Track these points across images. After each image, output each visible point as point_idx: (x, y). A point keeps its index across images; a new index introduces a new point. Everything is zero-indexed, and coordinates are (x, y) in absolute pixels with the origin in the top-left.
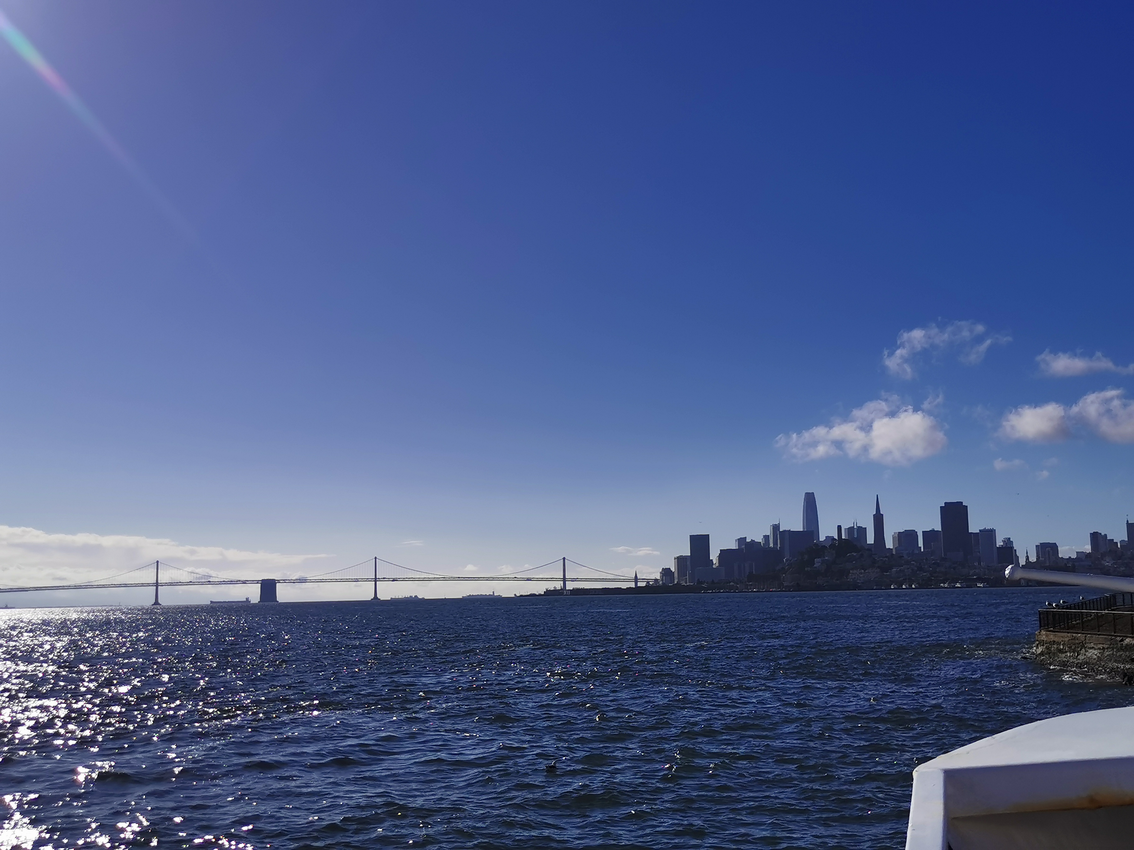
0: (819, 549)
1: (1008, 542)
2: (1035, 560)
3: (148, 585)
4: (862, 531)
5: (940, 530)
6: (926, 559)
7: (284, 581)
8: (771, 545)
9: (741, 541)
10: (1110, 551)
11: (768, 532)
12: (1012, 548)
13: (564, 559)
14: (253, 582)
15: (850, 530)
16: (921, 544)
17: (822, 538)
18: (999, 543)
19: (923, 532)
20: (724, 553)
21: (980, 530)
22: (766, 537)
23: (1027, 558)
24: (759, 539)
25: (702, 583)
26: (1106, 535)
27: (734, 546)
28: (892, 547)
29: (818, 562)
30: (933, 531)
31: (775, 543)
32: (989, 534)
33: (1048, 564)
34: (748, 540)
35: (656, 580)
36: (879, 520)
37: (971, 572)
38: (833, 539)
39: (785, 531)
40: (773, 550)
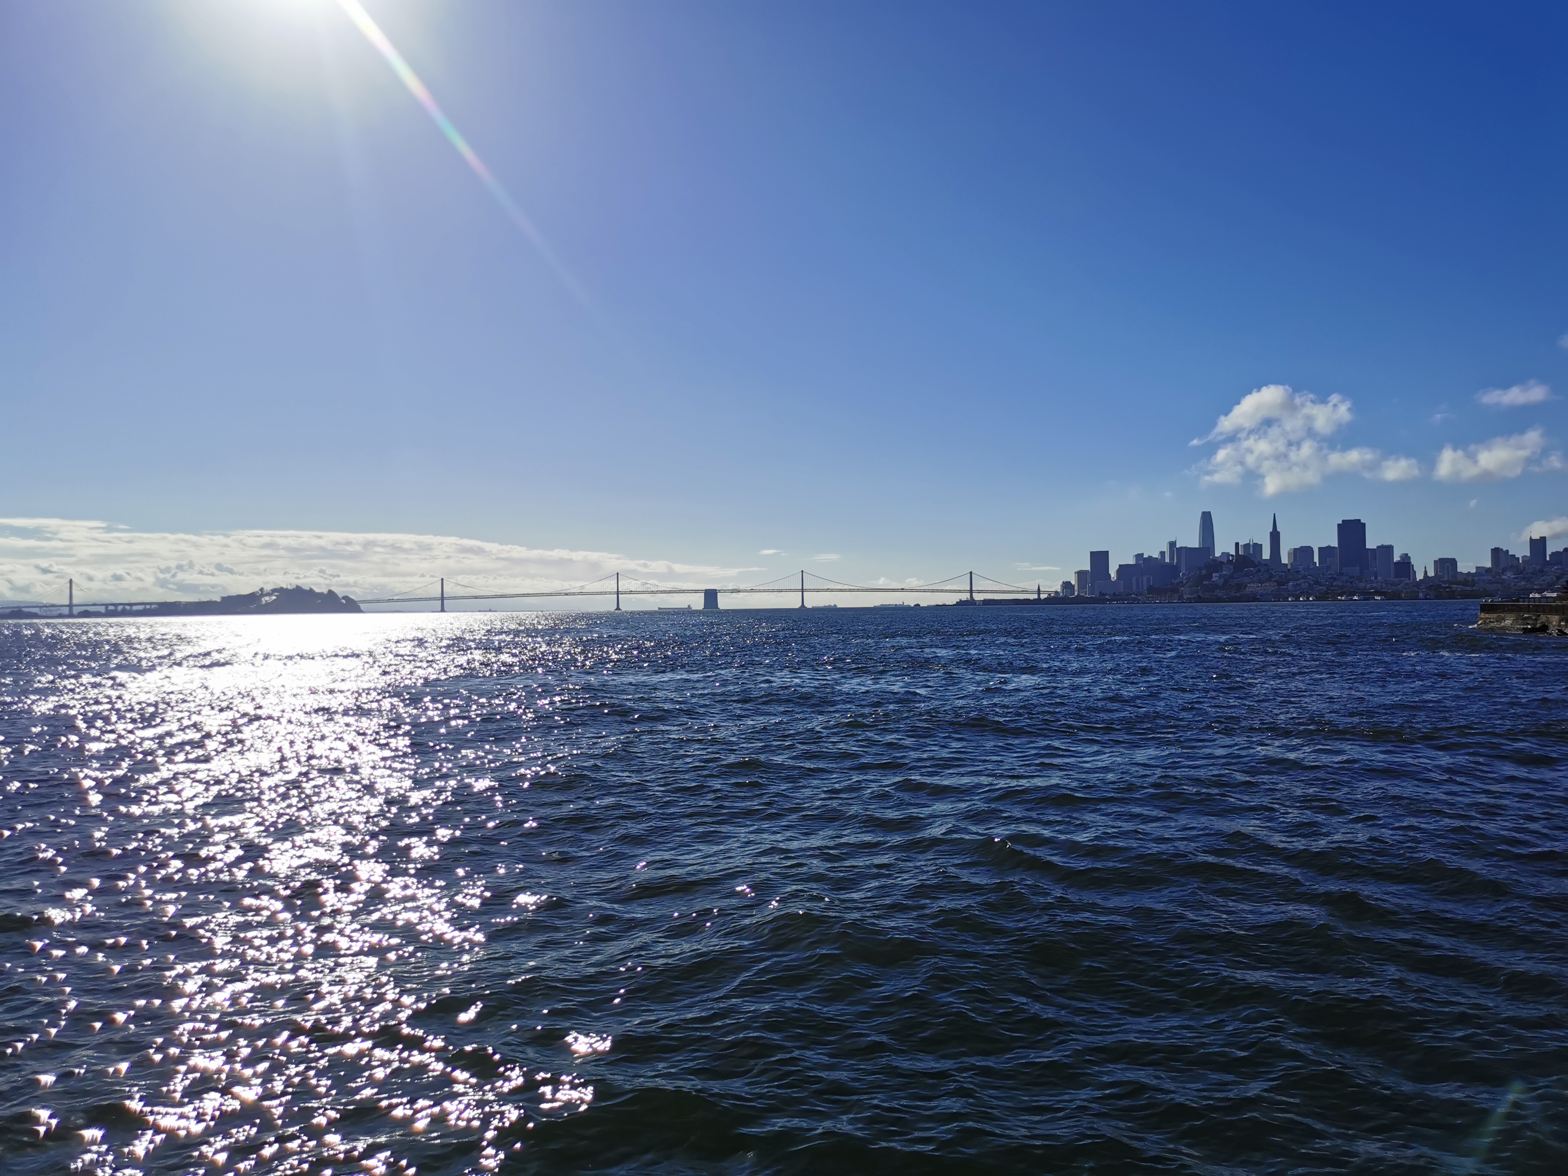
0: (1217, 565)
1: (1406, 558)
2: (1433, 575)
3: (610, 593)
4: (1258, 547)
5: (1336, 545)
6: (1323, 574)
7: (725, 591)
8: (1167, 560)
9: (1139, 556)
10: (1512, 566)
11: (1165, 548)
12: (1409, 563)
13: (971, 573)
14: (696, 591)
15: (1246, 546)
16: (1316, 559)
17: (1218, 554)
18: (1397, 558)
19: (1320, 549)
20: (1122, 569)
21: (1378, 547)
22: (1162, 554)
23: (1426, 572)
24: (1156, 555)
25: (1104, 595)
26: (1507, 551)
27: (1132, 561)
28: (1286, 562)
29: (1215, 576)
30: (1329, 547)
31: (1172, 558)
32: (1388, 550)
33: (1446, 579)
34: (1145, 556)
35: (1056, 592)
36: (1275, 536)
37: (1368, 586)
38: (1228, 554)
39: (1181, 548)
40: (1170, 566)
